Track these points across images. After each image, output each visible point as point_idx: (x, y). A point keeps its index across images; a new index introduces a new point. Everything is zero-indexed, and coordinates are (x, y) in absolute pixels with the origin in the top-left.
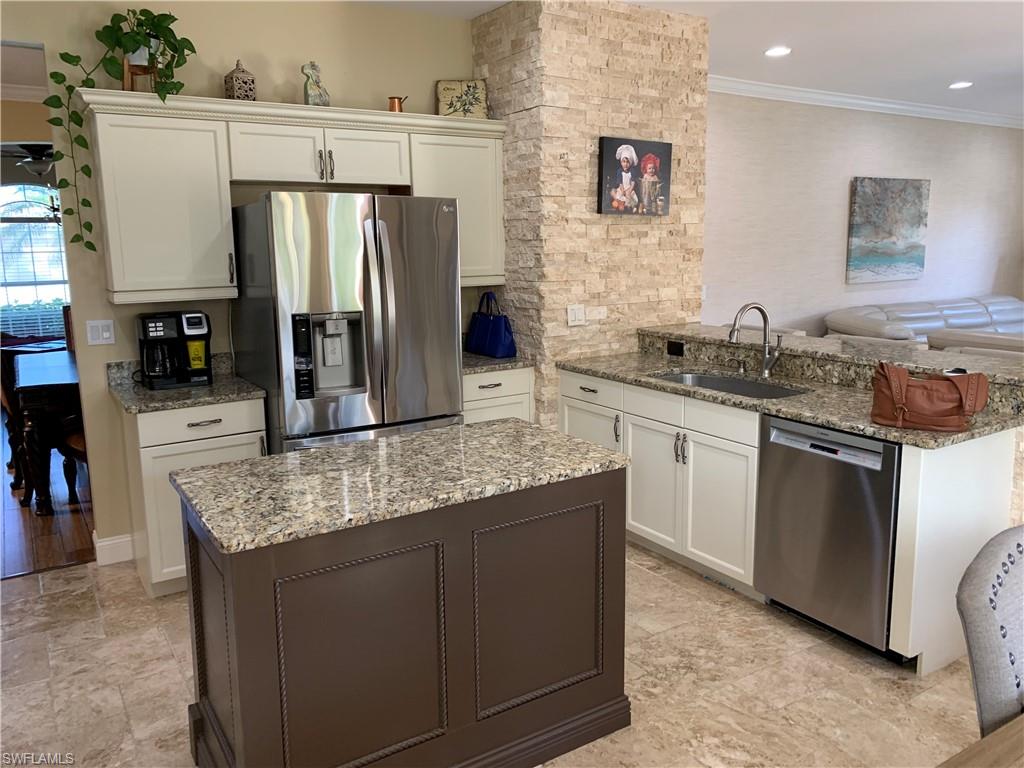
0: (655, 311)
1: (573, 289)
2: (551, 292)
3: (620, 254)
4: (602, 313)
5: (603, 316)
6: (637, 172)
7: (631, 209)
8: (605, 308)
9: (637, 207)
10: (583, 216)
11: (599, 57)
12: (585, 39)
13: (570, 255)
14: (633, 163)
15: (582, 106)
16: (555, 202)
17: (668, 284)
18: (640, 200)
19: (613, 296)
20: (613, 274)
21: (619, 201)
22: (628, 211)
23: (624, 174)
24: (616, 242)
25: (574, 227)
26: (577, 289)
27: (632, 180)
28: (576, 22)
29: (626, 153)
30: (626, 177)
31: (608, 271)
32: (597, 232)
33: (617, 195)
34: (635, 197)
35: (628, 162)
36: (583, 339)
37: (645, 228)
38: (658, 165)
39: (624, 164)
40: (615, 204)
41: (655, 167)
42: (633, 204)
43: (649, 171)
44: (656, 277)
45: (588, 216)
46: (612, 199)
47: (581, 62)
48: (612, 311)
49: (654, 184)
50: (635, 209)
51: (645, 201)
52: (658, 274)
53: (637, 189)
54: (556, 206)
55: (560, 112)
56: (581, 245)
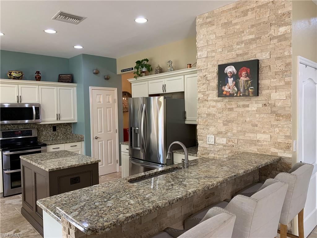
0: (255, 145)
1: (210, 128)
2: (201, 129)
3: (233, 115)
4: (224, 141)
5: (225, 142)
6: (236, 77)
7: (233, 94)
8: (226, 139)
9: (237, 93)
10: (214, 99)
11: (221, 32)
12: (214, 27)
13: (208, 115)
14: (234, 73)
15: (214, 54)
16: (202, 94)
17: (264, 132)
18: (239, 90)
19: (229, 134)
20: (230, 124)
21: (226, 92)
22: (231, 95)
23: (229, 79)
24: (231, 109)
25: (210, 103)
26: (212, 129)
27: (233, 81)
28: (210, 22)
29: (230, 70)
30: (230, 80)
31: (227, 122)
32: (220, 105)
33: (226, 89)
34: (236, 89)
35: (231, 73)
36: (214, 150)
37: (247, 103)
38: (249, 72)
39: (229, 75)
40: (224, 93)
41: (247, 73)
42: (234, 92)
43: (243, 75)
44: (256, 128)
45: (217, 98)
46: (223, 91)
47: (213, 37)
48: (229, 141)
49: (247, 81)
50: (236, 94)
51: (242, 90)
52: (257, 126)
53: (237, 85)
54: (202, 95)
55: (204, 60)
56: (212, 111)
